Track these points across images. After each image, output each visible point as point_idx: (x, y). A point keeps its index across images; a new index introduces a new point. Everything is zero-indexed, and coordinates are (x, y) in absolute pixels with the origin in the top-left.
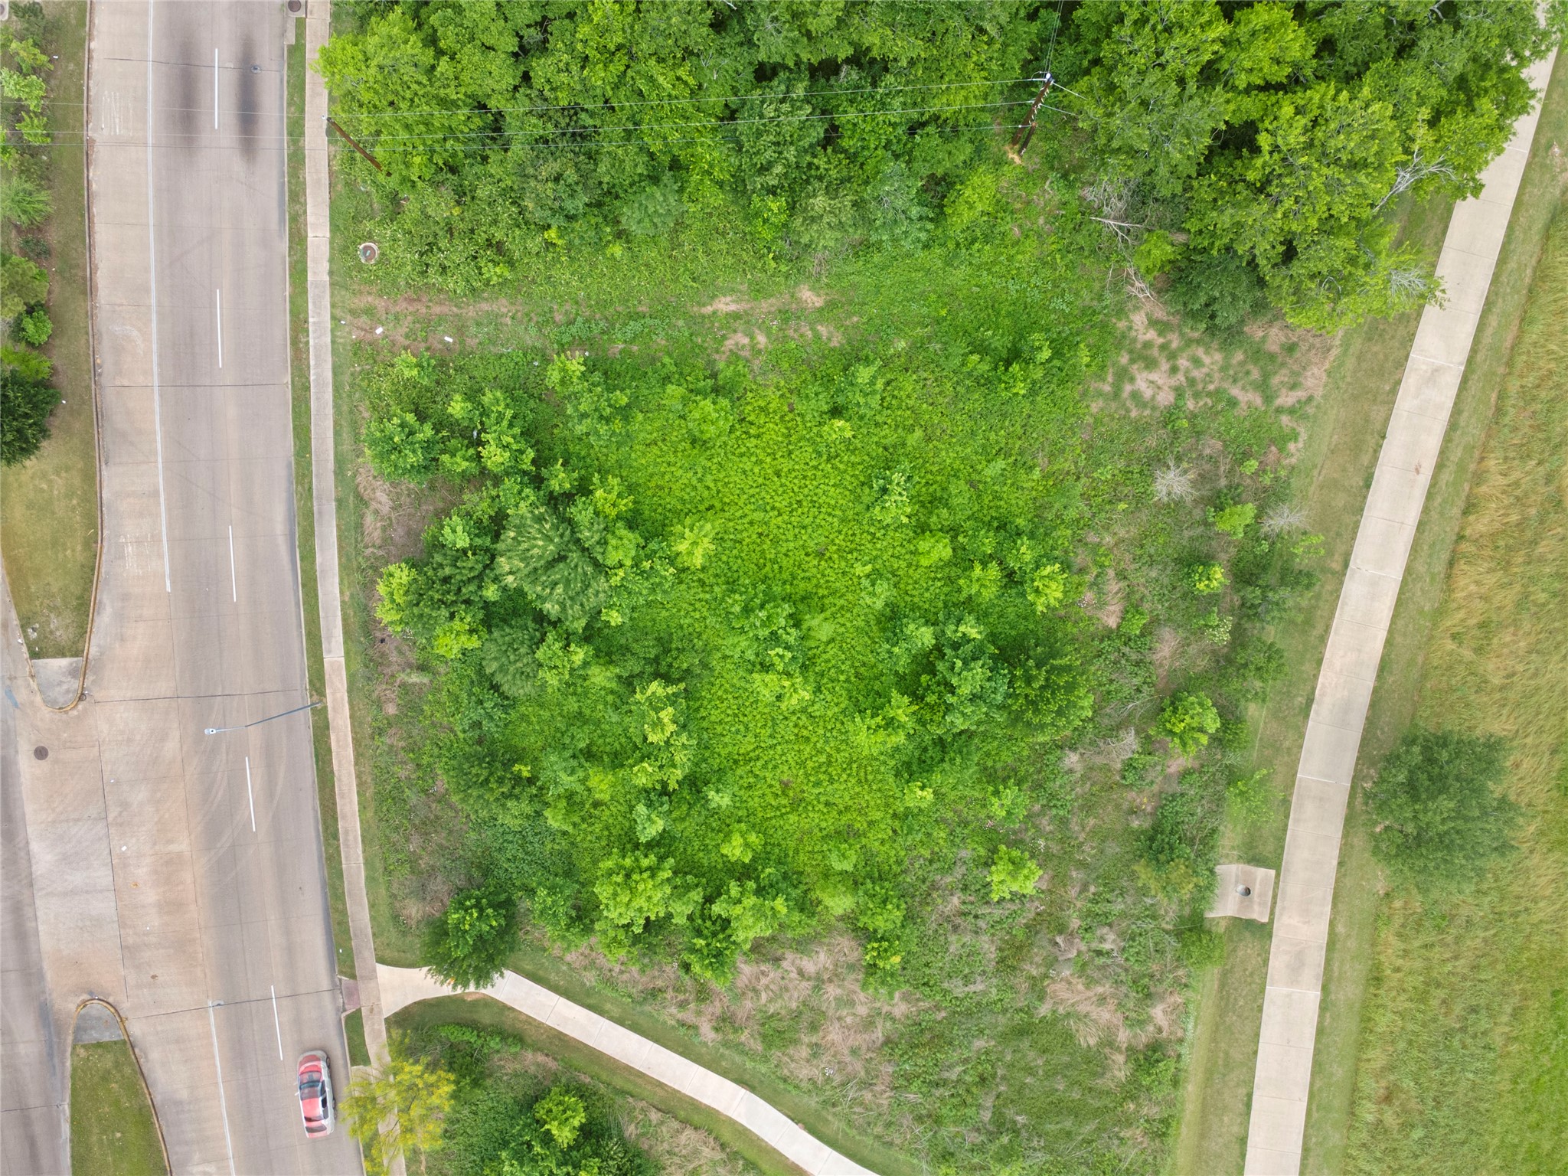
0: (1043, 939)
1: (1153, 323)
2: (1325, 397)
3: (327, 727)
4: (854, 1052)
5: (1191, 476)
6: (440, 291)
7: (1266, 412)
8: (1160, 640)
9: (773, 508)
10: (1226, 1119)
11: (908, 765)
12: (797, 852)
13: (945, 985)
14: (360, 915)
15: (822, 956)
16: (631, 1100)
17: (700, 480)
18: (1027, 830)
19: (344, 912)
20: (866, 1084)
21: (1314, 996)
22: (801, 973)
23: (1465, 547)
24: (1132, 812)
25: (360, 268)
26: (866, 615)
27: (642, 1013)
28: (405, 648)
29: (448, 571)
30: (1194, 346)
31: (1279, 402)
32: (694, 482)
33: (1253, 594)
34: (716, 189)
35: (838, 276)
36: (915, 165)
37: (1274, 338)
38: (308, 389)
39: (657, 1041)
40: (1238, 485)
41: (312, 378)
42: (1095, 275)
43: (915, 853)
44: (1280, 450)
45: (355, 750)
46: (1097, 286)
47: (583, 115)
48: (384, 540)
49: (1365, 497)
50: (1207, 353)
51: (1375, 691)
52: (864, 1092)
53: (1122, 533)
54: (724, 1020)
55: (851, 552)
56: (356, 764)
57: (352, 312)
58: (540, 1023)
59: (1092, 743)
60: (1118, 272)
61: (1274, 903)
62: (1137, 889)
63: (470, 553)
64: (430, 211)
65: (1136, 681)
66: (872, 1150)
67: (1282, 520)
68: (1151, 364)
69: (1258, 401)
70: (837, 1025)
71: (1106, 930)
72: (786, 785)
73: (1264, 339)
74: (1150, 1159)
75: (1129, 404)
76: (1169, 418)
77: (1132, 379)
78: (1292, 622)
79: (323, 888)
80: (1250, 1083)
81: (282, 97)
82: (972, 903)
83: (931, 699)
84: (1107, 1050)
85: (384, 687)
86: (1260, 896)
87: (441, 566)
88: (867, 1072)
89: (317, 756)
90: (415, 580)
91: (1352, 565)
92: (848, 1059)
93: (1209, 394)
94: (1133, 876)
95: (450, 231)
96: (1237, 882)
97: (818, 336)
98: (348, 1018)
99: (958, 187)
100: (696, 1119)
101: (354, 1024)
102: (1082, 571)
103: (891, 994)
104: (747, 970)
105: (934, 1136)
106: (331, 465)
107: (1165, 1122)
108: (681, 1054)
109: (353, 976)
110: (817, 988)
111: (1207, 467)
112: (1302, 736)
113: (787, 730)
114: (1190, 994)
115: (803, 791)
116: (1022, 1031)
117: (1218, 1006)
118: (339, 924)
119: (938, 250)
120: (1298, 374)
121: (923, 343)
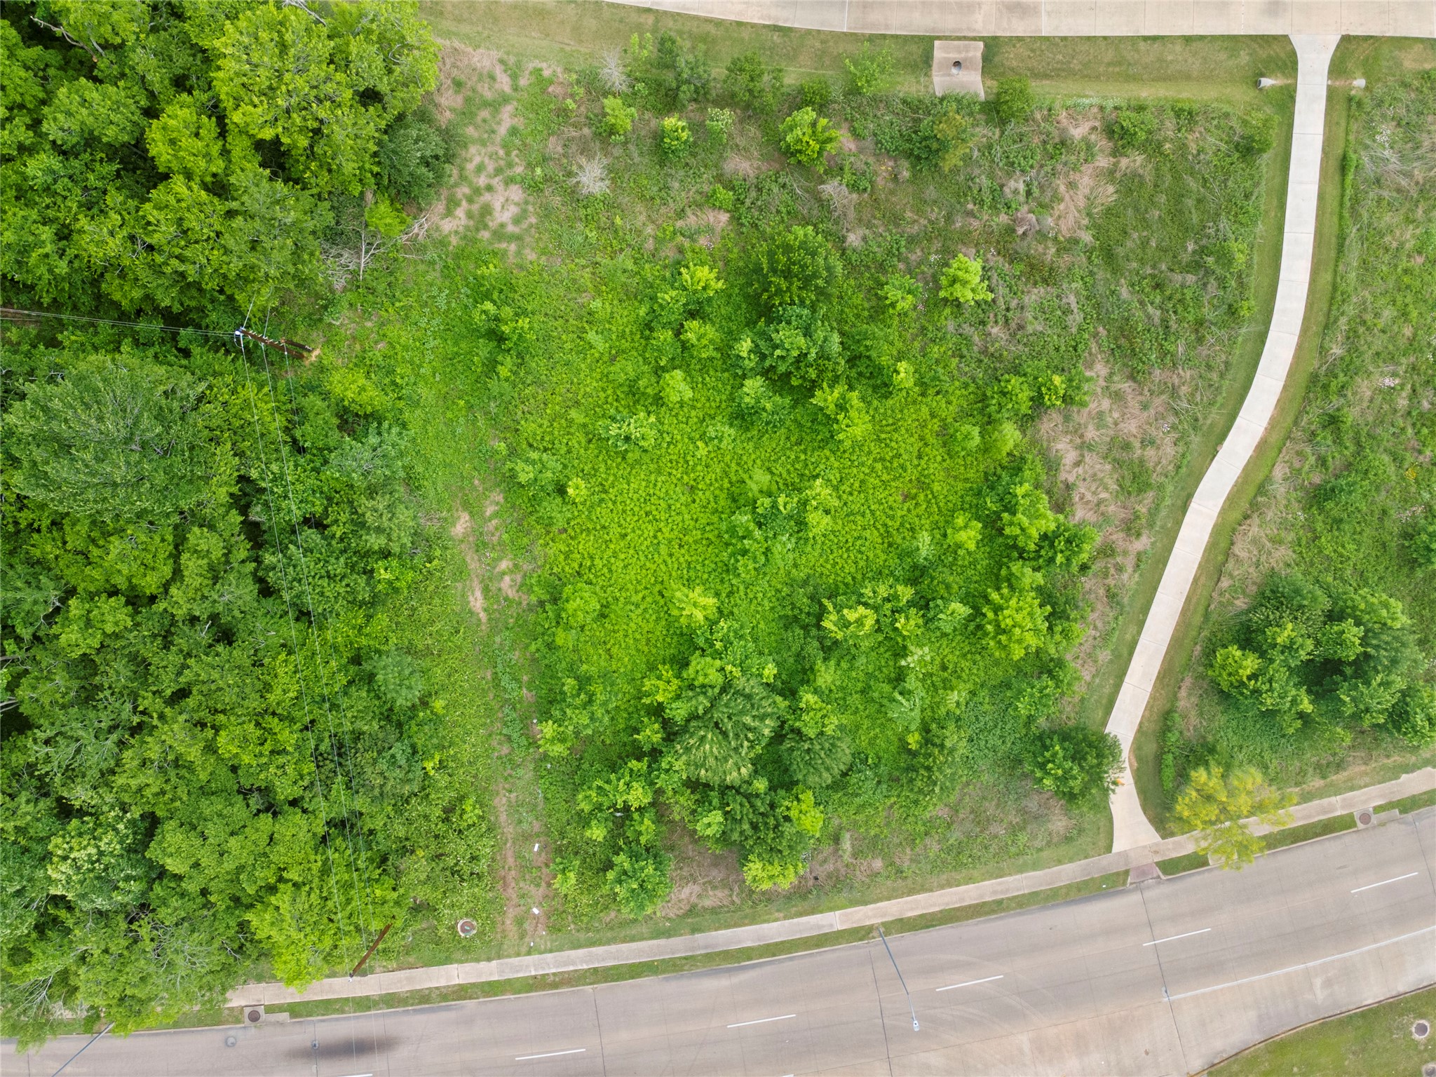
0: (1021, 246)
1: (449, 213)
2: (498, 48)
3: (901, 920)
4: (1145, 407)
5: (583, 161)
6: (493, 860)
7: (519, 100)
8: (736, 172)
9: (655, 537)
10: (1170, 58)
11: (875, 388)
12: (966, 480)
13: (1074, 330)
14: (1069, 872)
15: (1059, 446)
16: (1212, 607)
17: (637, 606)
18: (923, 273)
19: (1069, 887)
20: (1174, 393)
22: (1077, 464)
24: (895, 178)
25: (481, 934)
26: (742, 442)
27: (1131, 605)
28: (820, 857)
29: (746, 826)
30: (467, 173)
31: (507, 89)
32: (639, 611)
33: (686, 92)
34: (374, 622)
35: (439, 502)
36: (332, 444)
37: (449, 101)
38: (595, 969)
39: (1156, 589)
40: (587, 117)
41: (585, 967)
42: (411, 270)
43: (955, 372)
44: (551, 83)
45: (918, 892)
46: (421, 267)
47: (322, 748)
48: (724, 886)
50: (471, 160)
52: (1181, 394)
53: (642, 218)
54: (1129, 529)
55: (687, 462)
56: (931, 891)
57: (522, 937)
58: (1151, 697)
59: (836, 223)
60: (406, 249)
62: (966, 166)
63: (728, 809)
64: (423, 877)
65: (775, 190)
66: (1234, 380)
67: (614, 73)
68: (486, 210)
69: (509, 108)
70: (1122, 425)
71: (1006, 190)
72: (906, 497)
73: (452, 110)
74: (1215, 122)
75: (524, 226)
76: (534, 188)
77: (502, 225)
78: (706, 54)
79: (1048, 908)
80: (1133, 40)
81: (337, 1019)
82: (996, 315)
83: (813, 374)
84: (1118, 175)
85: (858, 873)
86: (960, 52)
87: (742, 833)
88: (1162, 393)
89: (928, 927)
90: (759, 855)
92: (1152, 412)
93: (508, 154)
94: (955, 170)
95: (439, 856)
96: (949, 75)
97: (496, 514)
98: (1165, 873)
99: (346, 403)
100: (1223, 545)
101: (1171, 867)
102: (681, 251)
103: (1088, 380)
104: (1080, 513)
105: (1215, 324)
106: (662, 942)
107: (1178, 113)
108: (1165, 565)
109: (1127, 872)
110: (1090, 448)
111: (574, 148)
112: (809, 32)
113: (856, 502)
114: (1057, 105)
115: (911, 481)
116: (1109, 256)
117: (1066, 78)
118: (1079, 890)
119: (406, 415)
120: (481, 75)
121: (491, 418)
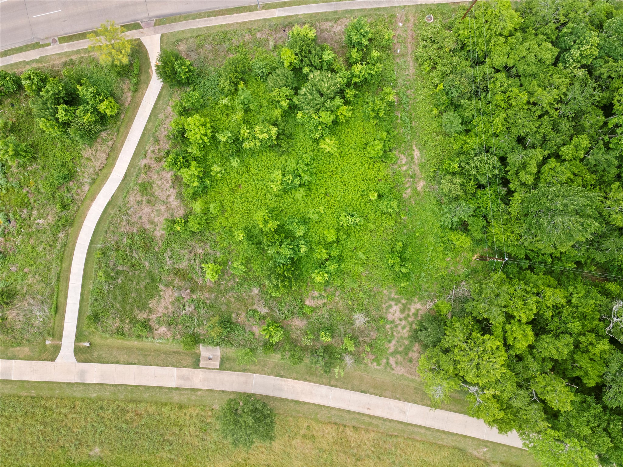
0: (188, 285)
1: (418, 310)
2: (393, 375)
3: (250, 11)
4: (140, 218)
5: (363, 327)
6: (417, 47)
7: (387, 354)
8: (302, 320)
9: (343, 175)
10: (125, 356)
11: (250, 231)
12: (215, 192)
13: (168, 250)
14: (179, 27)
15: (176, 203)
16: (116, 134)
17: (351, 148)
18: (228, 276)
19: (179, 20)
20: (128, 222)
21: (174, 385)
22: (169, 196)
23: (342, 428)
24: (238, 314)
25: (424, 16)
26: (305, 212)
27: (149, 137)
28: (282, 40)
29: (313, 52)
30: (409, 326)
31: (391, 358)
32: (351, 145)
33: (321, 352)
34: (459, 146)
35: (429, 195)
36: (472, 218)
37: (414, 355)
39: (139, 143)
40: (360, 345)
42: (434, 289)
43: (217, 235)
44: (373, 360)
45: (242, 22)
46: (430, 290)
47: (484, 94)
48: (322, 30)
49: (358, 391)
50: (407, 331)
51: (287, 400)
52: (125, 222)
53: (340, 304)
54: (149, 168)
55: (328, 205)
56: (237, 23)
57: (407, 14)
58: (143, 98)
59: (263, 298)
60: (436, 297)
61: (207, 369)
62: (209, 318)
63: (320, 60)
64: (446, 40)
65: (286, 312)
66: (103, 227)
67: (348, 360)
68: (402, 311)
69: (391, 350)
70: (150, 210)
71: (193, 307)
72: (239, 186)
73: (413, 351)
74: (108, 329)
75: (387, 304)
76: (383, 318)
77: (396, 304)
78: (311, 367)
79: (188, 12)
80: (139, 364)
82: (200, 258)
83: (276, 236)
84: (148, 311)
85: (267, 32)
86: (209, 363)
87: (315, 50)
88: (133, 223)
89: (239, 7)
90: (309, 39)
91: (333, 388)
92: (137, 215)
93: (392, 333)
94: (214, 316)
95: (439, 49)
96: (213, 355)
97: (406, 189)
98: (139, 24)
99: (465, 234)
100: (110, 159)
101: (136, 26)
102: (325, 291)
103: (164, 229)
104: (169, 176)
105: (111, 249)
106: (349, 8)
107: (123, 334)
108: (135, 153)
109: (155, 25)
110: (164, 202)
111: (366, 333)
112: (269, 374)
113: (260, 185)
114: (171, 340)
115: (237, 193)
116: (153, 279)
117: (167, 351)
118: (175, 19)
119: (440, 230)
120: (401, 364)
121: (406, 227)
